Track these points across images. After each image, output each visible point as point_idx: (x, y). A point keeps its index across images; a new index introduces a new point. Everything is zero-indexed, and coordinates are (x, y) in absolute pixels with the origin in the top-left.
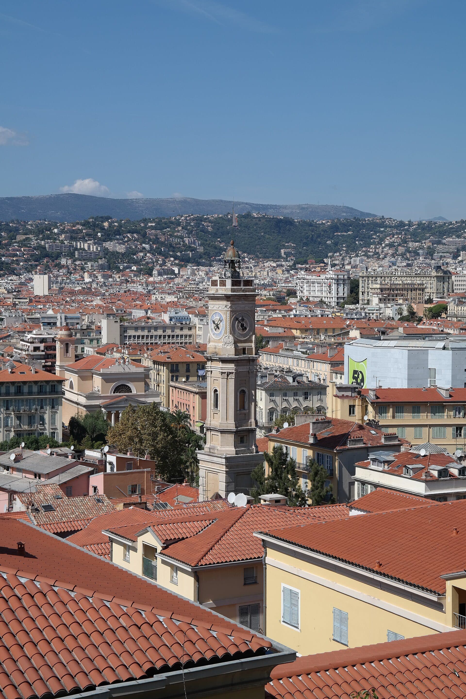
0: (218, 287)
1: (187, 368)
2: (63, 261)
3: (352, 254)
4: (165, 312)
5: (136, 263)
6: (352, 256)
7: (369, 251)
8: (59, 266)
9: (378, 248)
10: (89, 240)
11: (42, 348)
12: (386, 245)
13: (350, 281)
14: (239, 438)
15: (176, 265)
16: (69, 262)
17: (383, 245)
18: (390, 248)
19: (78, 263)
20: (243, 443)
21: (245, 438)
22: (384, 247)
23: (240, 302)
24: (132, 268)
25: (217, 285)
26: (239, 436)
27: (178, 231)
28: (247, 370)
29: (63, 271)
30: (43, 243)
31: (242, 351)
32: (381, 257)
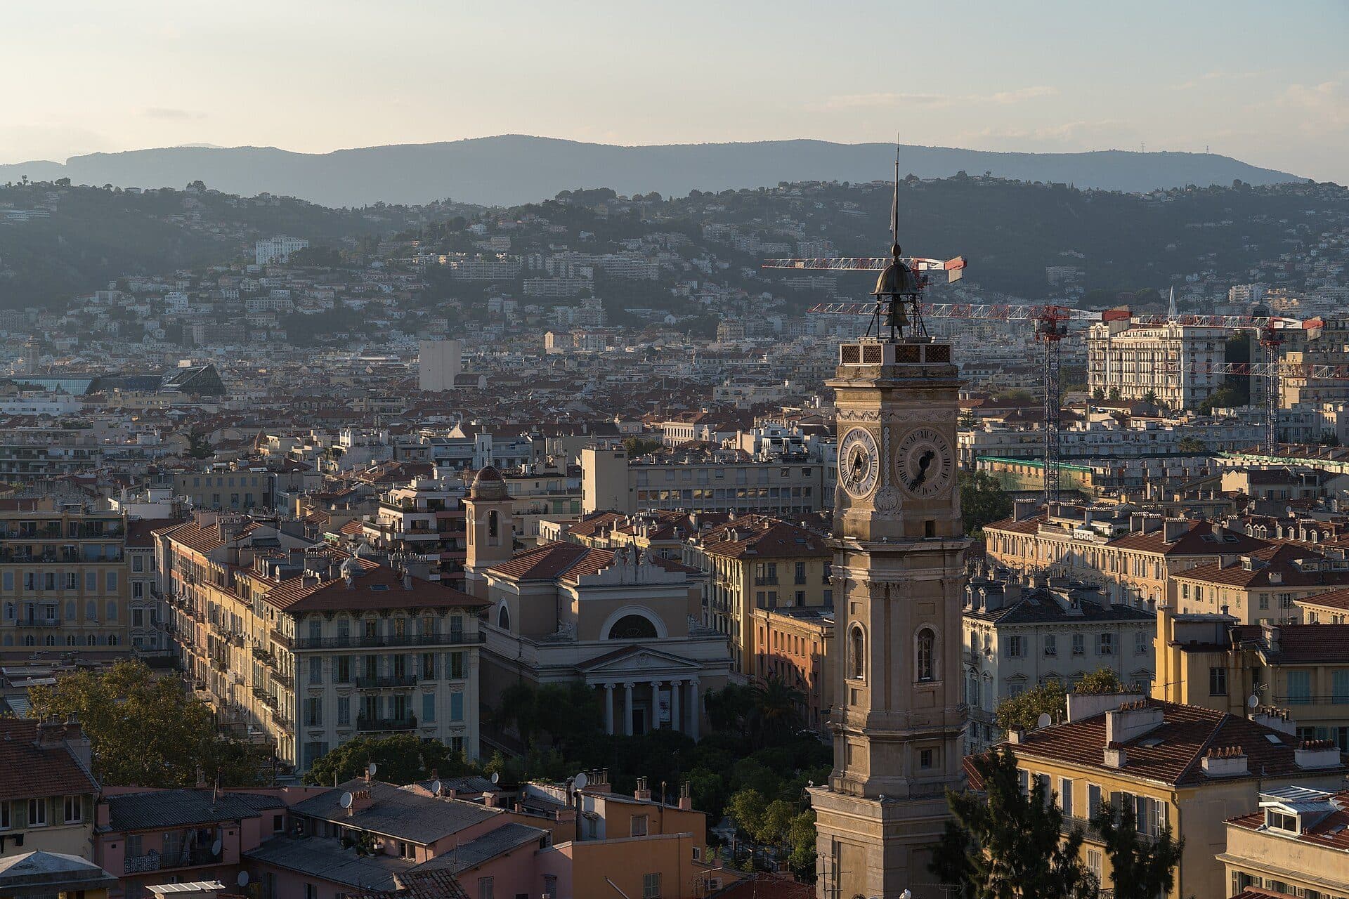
0: (861, 364)
1: (797, 572)
2: (494, 304)
3: (1231, 277)
4: (746, 431)
5: (678, 305)
6: (1231, 281)
7: (1276, 269)
8: (483, 318)
9: (1299, 262)
10: (557, 251)
11: (433, 524)
12: (1324, 253)
13: (1224, 346)
14: (919, 752)
15: (779, 310)
16: (511, 305)
17: (1314, 253)
18: (1330, 260)
19: (530, 308)
20: (930, 767)
21: (934, 754)
22: (1315, 259)
23: (918, 403)
24: (667, 320)
25: (857, 360)
26: (917, 749)
27: (782, 226)
28: (939, 577)
29: (494, 330)
30: (442, 259)
31: (924, 527)
32: (1307, 283)
